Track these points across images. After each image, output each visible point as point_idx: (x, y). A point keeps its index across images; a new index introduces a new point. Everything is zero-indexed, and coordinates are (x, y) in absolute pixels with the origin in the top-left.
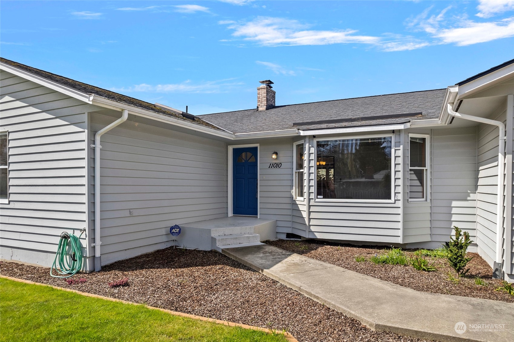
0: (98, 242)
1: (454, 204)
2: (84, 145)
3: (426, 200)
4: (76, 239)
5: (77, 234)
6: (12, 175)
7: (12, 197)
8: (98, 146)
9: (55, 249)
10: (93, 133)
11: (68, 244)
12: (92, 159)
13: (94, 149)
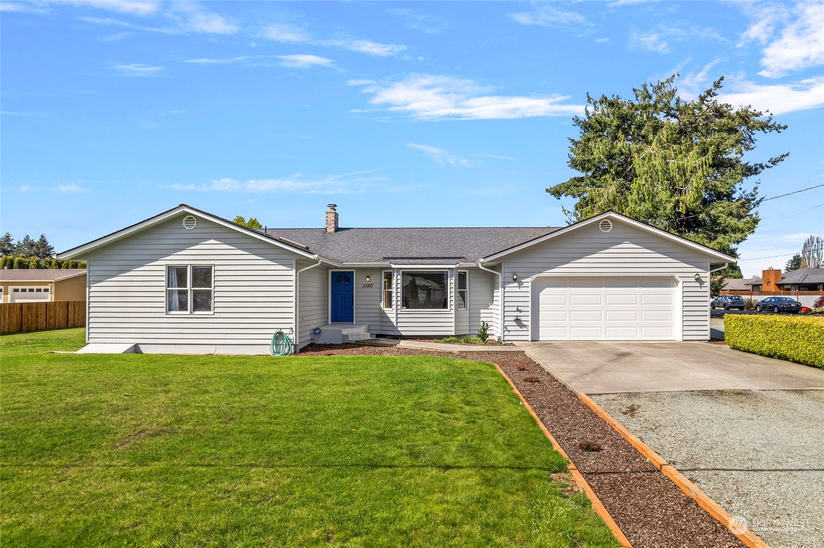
1: (482, 311)
2: (292, 278)
3: (467, 309)
4: (286, 335)
5: (286, 331)
6: (214, 294)
7: (215, 310)
8: (298, 279)
9: (269, 342)
10: (297, 271)
12: (296, 286)
13: (296, 281)
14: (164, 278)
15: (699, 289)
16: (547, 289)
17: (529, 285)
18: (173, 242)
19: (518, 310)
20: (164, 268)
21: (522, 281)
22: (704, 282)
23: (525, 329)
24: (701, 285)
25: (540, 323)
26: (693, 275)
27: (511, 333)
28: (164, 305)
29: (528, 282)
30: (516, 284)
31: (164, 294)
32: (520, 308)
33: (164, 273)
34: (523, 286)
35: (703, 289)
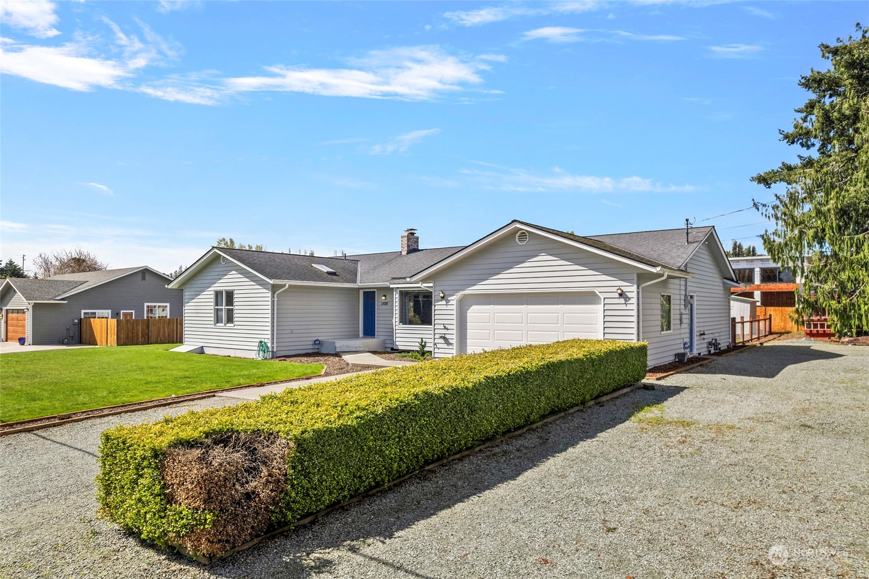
0: (275, 345)
2: (269, 299)
4: (265, 343)
5: (266, 341)
6: (235, 312)
7: (236, 323)
8: (276, 299)
9: (256, 348)
10: (273, 293)
11: (262, 346)
12: (273, 306)
13: (274, 301)
14: (212, 300)
15: (624, 307)
16: (474, 307)
17: (454, 302)
18: (217, 273)
19: (445, 328)
20: (213, 293)
21: (449, 299)
22: (630, 299)
23: (451, 347)
24: (626, 301)
25: (468, 342)
26: (615, 289)
27: (440, 351)
28: (212, 319)
29: (454, 299)
30: (444, 302)
31: (213, 311)
32: (447, 326)
33: (212, 296)
34: (449, 304)
35: (629, 307)
